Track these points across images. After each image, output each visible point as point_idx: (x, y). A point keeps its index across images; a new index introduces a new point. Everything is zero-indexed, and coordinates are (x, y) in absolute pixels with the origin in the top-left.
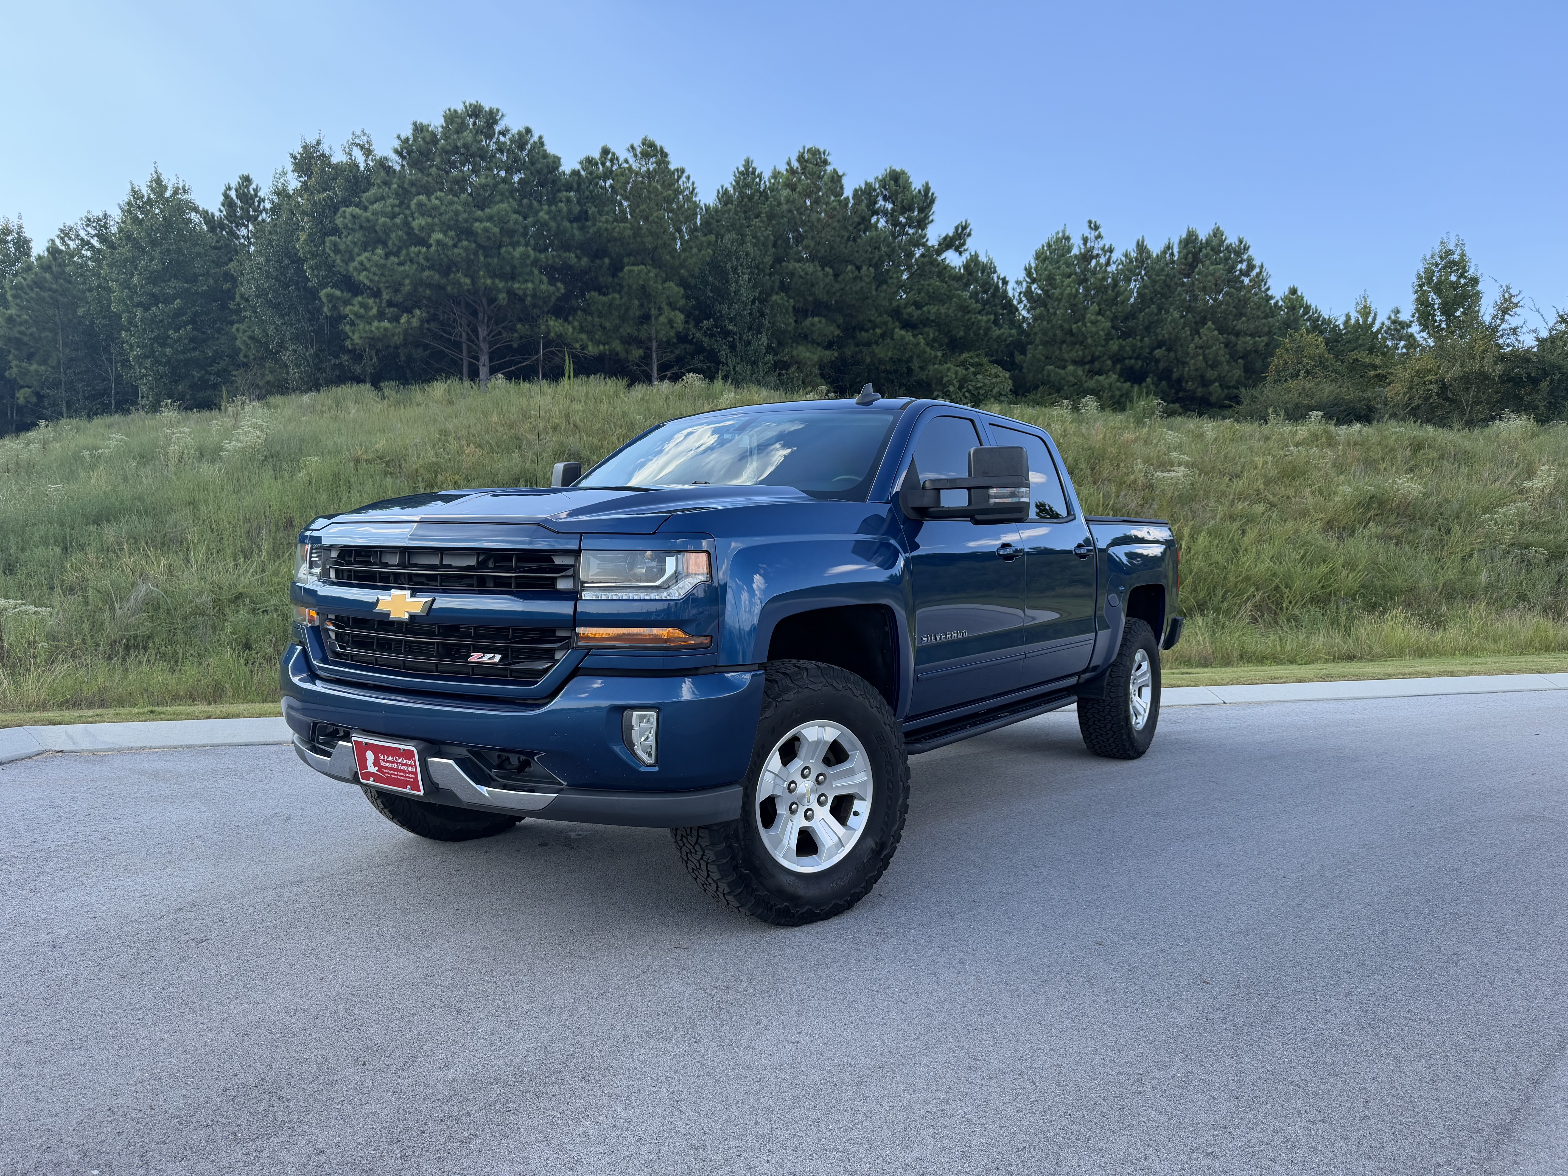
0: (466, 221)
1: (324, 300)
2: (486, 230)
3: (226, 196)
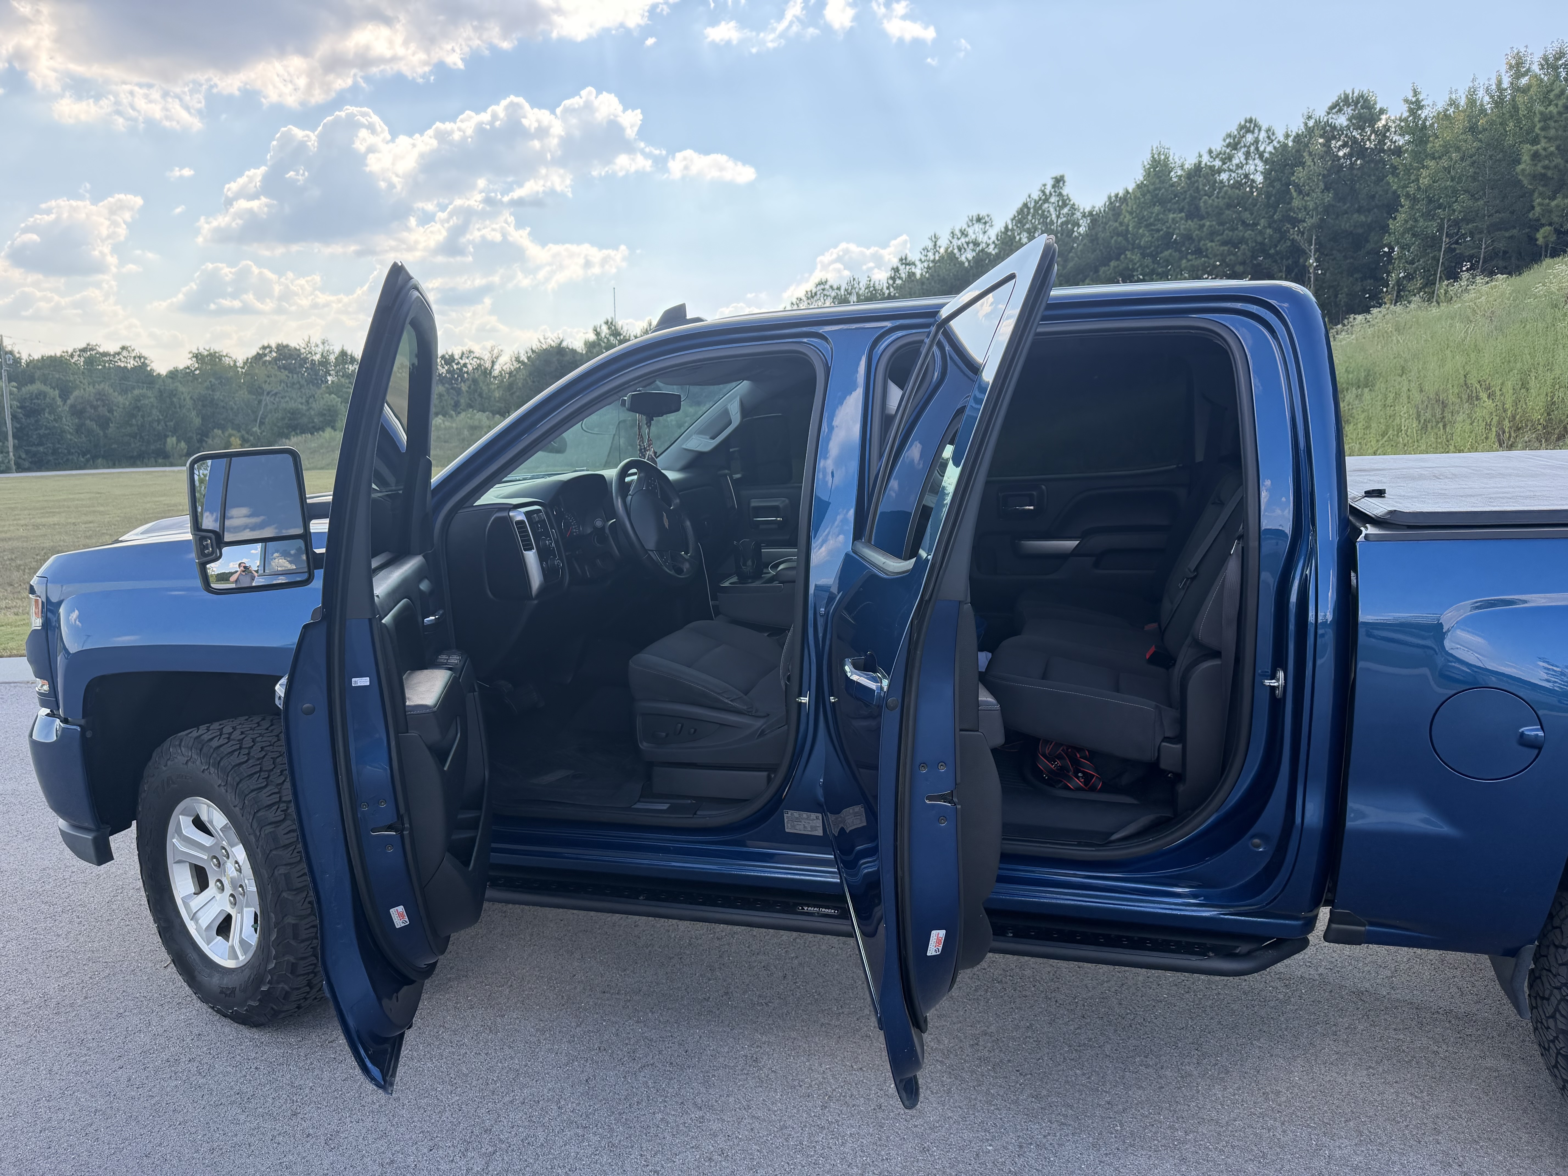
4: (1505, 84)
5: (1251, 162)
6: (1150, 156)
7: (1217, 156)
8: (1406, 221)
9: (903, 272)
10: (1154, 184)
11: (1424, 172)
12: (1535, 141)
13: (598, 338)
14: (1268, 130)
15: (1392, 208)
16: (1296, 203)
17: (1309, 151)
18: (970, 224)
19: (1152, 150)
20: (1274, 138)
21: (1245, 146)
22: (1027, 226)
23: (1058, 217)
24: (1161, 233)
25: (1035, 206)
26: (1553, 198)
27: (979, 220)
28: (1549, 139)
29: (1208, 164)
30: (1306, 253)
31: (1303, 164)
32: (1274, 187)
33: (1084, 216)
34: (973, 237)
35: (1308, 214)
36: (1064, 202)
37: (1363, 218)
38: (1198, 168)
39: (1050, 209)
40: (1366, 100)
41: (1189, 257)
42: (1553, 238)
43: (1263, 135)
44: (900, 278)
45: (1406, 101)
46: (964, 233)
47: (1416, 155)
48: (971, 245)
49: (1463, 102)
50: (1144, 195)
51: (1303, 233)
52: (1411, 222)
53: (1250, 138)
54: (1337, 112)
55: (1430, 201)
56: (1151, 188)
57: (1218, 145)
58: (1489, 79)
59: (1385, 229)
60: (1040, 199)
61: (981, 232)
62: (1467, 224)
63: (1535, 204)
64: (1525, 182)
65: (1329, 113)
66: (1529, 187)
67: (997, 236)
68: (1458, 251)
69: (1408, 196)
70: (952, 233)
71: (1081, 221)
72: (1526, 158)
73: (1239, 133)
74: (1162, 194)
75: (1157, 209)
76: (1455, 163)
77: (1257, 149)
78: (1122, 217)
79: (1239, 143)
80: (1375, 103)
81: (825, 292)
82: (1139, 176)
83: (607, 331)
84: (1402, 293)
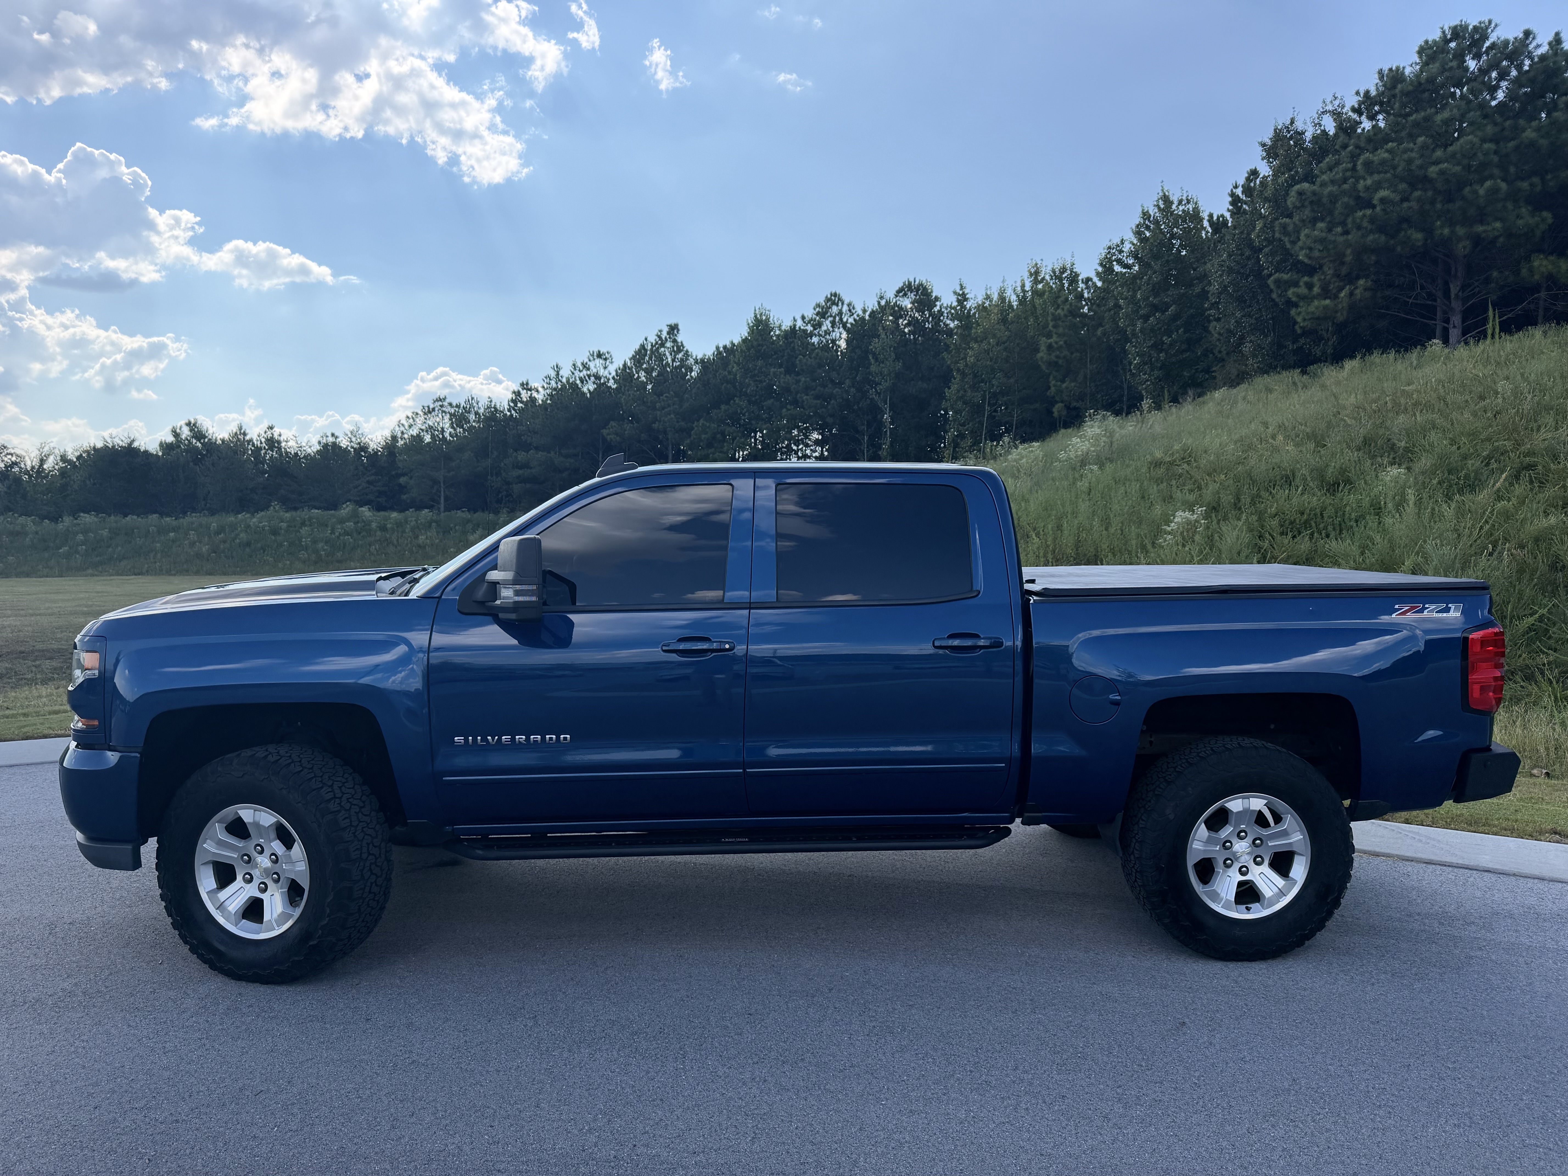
0: (1421, 167)
1: (1272, 286)
2: (1442, 172)
3: (1232, 195)
4: (1027, 288)
5: (836, 330)
6: (753, 315)
7: (809, 322)
8: (958, 391)
9: (525, 395)
10: (757, 340)
11: (970, 353)
12: (1049, 335)
13: (177, 440)
14: (849, 305)
15: (946, 379)
16: (873, 368)
17: (883, 326)
18: (592, 359)
19: (755, 310)
20: (854, 311)
21: (831, 316)
22: (645, 366)
23: (673, 361)
24: (764, 384)
25: (651, 349)
26: (1063, 381)
27: (599, 355)
28: (1059, 335)
29: (802, 328)
30: (883, 411)
31: (878, 336)
32: (855, 353)
33: (696, 362)
34: (595, 370)
35: (883, 378)
36: (679, 348)
37: (925, 385)
38: (793, 329)
39: (665, 351)
40: (925, 289)
41: (789, 407)
42: (1064, 413)
43: (845, 308)
44: (522, 402)
45: (955, 293)
46: (585, 366)
47: (963, 337)
48: (592, 378)
49: (995, 297)
50: (749, 350)
51: (880, 394)
52: (962, 392)
53: (835, 309)
54: (903, 296)
55: (975, 376)
56: (755, 343)
57: (810, 313)
58: (1015, 282)
59: (942, 397)
60: (657, 343)
61: (602, 367)
62: (1003, 397)
63: (1051, 385)
64: (1044, 367)
65: (896, 296)
66: (1046, 371)
67: (616, 371)
68: (997, 418)
69: (958, 370)
70: (574, 365)
71: (694, 367)
72: (1043, 348)
73: (826, 304)
74: (765, 350)
75: (760, 363)
76: (993, 346)
77: (841, 319)
78: (730, 366)
79: (826, 312)
80: (932, 292)
81: (444, 409)
82: (745, 332)
83: (189, 433)
84: (957, 449)
